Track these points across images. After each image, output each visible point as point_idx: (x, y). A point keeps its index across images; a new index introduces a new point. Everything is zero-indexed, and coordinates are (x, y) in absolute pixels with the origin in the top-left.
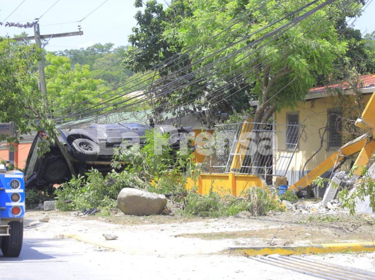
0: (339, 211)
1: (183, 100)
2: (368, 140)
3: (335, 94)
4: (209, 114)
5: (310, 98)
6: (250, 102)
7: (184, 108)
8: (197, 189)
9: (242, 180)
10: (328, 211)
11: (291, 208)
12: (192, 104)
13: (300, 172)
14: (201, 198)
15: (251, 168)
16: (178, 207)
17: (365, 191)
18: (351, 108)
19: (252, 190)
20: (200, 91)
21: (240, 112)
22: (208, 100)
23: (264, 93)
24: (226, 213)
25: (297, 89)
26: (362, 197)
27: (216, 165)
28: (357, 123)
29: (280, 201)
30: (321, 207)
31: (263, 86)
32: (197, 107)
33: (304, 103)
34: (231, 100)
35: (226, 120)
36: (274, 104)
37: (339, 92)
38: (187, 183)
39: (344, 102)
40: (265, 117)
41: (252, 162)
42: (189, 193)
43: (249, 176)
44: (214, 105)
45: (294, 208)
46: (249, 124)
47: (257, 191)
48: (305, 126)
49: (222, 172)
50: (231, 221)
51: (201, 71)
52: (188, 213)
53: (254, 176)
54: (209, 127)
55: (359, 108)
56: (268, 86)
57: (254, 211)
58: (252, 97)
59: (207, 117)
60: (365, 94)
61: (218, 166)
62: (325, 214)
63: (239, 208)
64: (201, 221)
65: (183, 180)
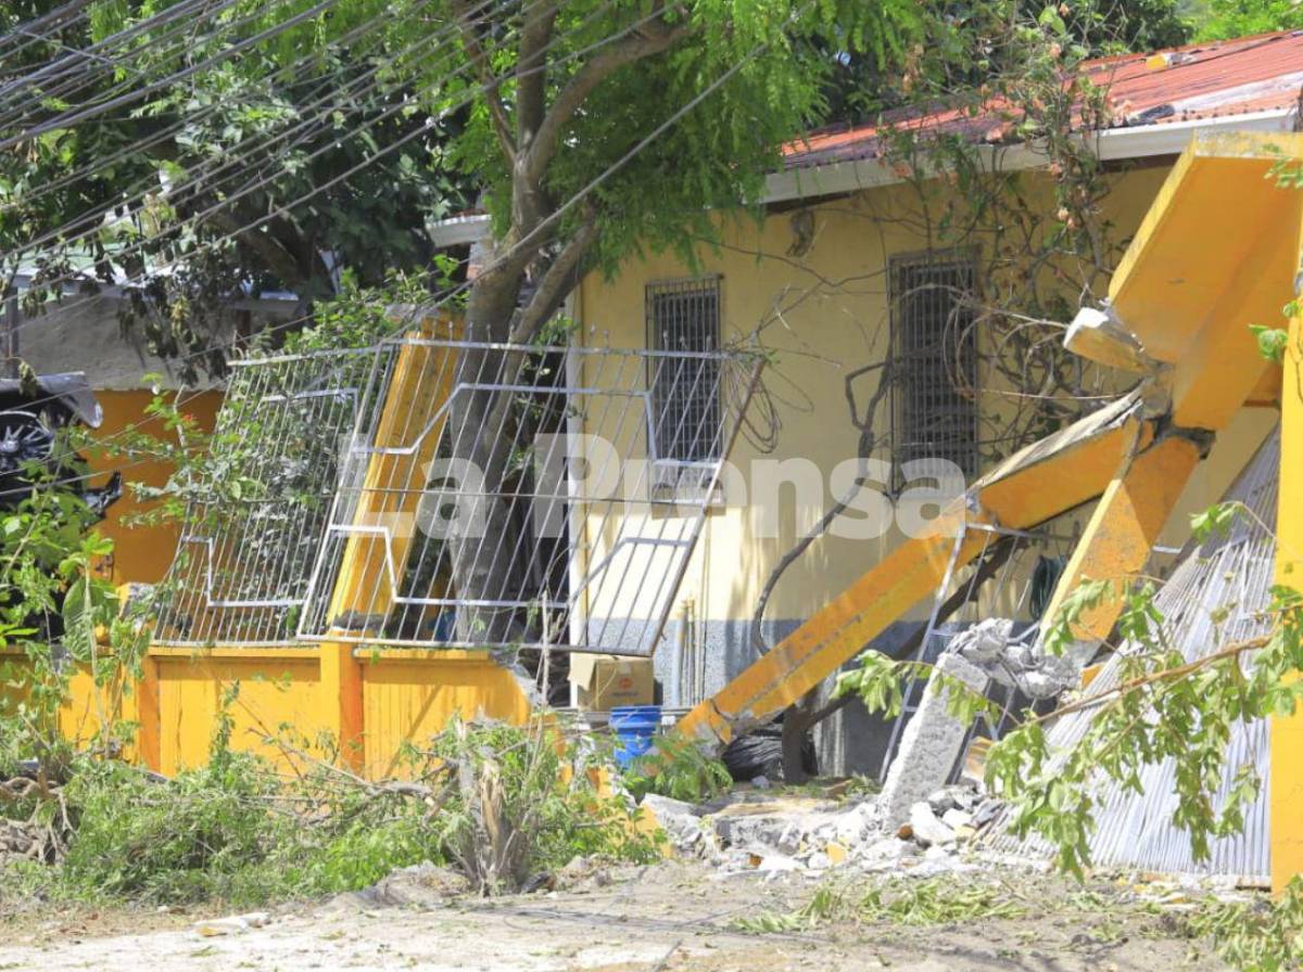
0: (984, 856)
1: (30, 216)
2: (1141, 433)
3: (938, 166)
4: (189, 296)
5: (791, 195)
6: (428, 226)
7: (40, 262)
8: (130, 740)
9: (401, 681)
10: (915, 854)
11: (693, 838)
12: (88, 239)
13: (730, 626)
14: (159, 788)
15: (452, 609)
16: (15, 848)
17: (1143, 738)
18: (1035, 245)
19: (470, 736)
20: (136, 161)
21: (379, 284)
22: (184, 214)
23: (520, 166)
24: (311, 880)
25: (714, 143)
26: (1126, 772)
27: (243, 597)
28: (1078, 333)
29: (632, 799)
30: (877, 834)
31: (516, 128)
32: (116, 260)
33: (761, 221)
34: (321, 213)
35: (298, 328)
36: (581, 234)
37: (960, 155)
38: (66, 703)
39: (989, 215)
40: (529, 309)
41: (455, 574)
42: (84, 763)
43: (439, 655)
44: (216, 246)
45: (711, 840)
46: (435, 350)
47: (498, 743)
48: (765, 361)
49: (281, 637)
50: (350, 926)
51: (147, 39)
52: (85, 882)
53: (473, 656)
54: (190, 377)
55: (1081, 248)
56: (543, 129)
57: (484, 864)
58: (446, 194)
59: (175, 314)
60: (1114, 166)
61: (256, 603)
62: (899, 875)
63: (390, 845)
64: (170, 928)
65: (43, 687)
